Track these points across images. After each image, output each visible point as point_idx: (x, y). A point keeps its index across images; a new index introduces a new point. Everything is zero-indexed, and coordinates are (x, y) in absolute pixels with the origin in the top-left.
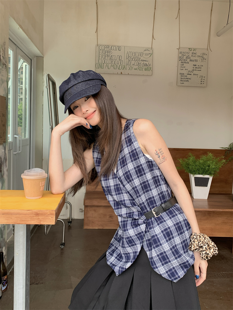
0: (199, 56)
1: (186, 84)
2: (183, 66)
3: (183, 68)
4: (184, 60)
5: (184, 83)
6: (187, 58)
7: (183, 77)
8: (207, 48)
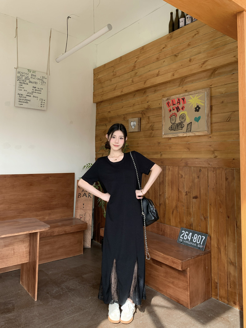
0: (39, 79)
1: (25, 105)
2: (21, 87)
3: (21, 89)
4: (23, 80)
5: (22, 104)
6: (26, 78)
7: (22, 98)
8: (46, 72)
